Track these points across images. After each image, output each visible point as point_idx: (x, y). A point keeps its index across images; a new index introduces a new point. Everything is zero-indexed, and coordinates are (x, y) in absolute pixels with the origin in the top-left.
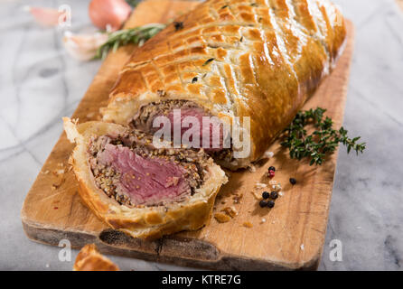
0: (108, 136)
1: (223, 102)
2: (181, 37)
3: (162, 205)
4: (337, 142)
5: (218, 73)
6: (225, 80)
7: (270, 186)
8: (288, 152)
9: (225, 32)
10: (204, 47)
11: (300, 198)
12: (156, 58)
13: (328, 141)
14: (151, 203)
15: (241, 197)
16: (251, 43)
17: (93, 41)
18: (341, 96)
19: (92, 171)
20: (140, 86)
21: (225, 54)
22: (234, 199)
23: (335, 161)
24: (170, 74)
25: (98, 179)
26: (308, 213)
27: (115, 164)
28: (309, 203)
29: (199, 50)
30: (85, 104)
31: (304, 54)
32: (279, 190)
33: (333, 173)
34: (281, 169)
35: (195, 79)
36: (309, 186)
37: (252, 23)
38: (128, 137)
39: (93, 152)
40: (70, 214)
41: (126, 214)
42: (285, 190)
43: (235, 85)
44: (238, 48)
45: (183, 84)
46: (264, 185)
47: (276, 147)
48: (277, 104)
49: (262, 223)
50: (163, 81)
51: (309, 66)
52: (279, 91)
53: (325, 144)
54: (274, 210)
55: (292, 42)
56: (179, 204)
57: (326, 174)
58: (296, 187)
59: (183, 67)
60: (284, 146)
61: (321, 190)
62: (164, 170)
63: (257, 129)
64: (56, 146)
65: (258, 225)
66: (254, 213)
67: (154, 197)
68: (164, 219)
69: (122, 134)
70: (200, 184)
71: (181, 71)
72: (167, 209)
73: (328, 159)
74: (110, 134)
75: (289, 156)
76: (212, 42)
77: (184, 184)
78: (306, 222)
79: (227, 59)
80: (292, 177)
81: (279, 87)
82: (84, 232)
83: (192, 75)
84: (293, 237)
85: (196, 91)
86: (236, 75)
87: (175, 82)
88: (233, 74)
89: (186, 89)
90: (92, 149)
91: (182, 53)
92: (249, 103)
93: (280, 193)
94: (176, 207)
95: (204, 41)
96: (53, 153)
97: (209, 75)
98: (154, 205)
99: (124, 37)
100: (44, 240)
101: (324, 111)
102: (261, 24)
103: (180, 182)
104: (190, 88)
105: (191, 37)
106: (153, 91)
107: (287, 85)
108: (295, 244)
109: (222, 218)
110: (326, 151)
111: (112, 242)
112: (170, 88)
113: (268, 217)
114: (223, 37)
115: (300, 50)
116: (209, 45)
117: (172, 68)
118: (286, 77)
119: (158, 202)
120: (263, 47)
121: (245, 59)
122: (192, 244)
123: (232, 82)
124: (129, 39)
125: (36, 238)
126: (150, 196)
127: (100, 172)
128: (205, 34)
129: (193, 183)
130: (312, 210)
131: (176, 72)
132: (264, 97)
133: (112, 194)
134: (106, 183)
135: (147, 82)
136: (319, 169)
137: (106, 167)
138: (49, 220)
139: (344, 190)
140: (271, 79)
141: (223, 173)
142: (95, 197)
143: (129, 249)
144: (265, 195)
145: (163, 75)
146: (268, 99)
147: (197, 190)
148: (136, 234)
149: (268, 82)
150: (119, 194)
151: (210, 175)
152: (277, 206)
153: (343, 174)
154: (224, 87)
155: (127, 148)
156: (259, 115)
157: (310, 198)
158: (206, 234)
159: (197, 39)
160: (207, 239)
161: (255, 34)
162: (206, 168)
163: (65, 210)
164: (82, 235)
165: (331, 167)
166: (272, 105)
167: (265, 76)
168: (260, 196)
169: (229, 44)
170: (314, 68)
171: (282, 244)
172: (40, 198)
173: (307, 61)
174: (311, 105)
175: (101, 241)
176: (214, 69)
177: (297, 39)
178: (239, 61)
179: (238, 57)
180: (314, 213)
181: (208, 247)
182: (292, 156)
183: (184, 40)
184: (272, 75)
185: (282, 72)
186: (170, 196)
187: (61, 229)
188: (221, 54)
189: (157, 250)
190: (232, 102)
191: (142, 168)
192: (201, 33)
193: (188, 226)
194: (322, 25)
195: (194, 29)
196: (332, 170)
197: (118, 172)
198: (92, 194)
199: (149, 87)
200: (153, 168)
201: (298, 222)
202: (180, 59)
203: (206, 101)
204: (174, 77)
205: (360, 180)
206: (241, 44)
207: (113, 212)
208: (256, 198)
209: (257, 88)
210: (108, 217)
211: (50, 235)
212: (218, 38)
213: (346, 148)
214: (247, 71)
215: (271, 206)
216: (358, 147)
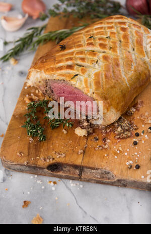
9: (88, 56)
10: (74, 66)
16: (103, 64)
29: (71, 67)
31: (135, 71)
37: (105, 51)
44: (94, 68)
52: (116, 95)
55: (129, 63)
76: (79, 62)
79: (86, 75)
81: (116, 92)
86: (91, 85)
91: (61, 68)
95: (75, 61)
102: (110, 51)
105: (68, 57)
107: (122, 91)
114: (86, 60)
115: (132, 69)
116: (77, 64)
118: (122, 86)
120: (109, 67)
121: (97, 75)
132: (106, 99)
140: (111, 87)
146: (109, 100)
159: (71, 59)
161: (106, 58)
166: (110, 103)
169: (89, 65)
177: (132, 61)
178: (93, 76)
179: (93, 73)
184: (112, 85)
185: (119, 83)
188: (84, 71)
192: (74, 55)
195: (71, 51)
206: (97, 65)
214: (97, 83)
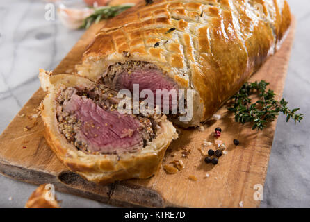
0: (76, 88)
1: (180, 66)
2: (150, 10)
3: (115, 153)
4: (277, 111)
5: (178, 41)
6: (184, 48)
7: (215, 145)
8: (233, 116)
9: (188, 8)
10: (168, 18)
11: (241, 158)
12: (126, 25)
13: (269, 110)
14: (106, 151)
15: (189, 152)
16: (210, 18)
17: (82, 14)
18: (283, 73)
19: (57, 117)
20: (109, 48)
21: (186, 25)
22: (183, 153)
23: (274, 128)
24: (136, 39)
25: (61, 125)
26: (248, 172)
27: (78, 113)
28: (250, 163)
29: (164, 20)
30: (66, 61)
31: (255, 33)
32: (224, 149)
33: (272, 138)
34: (226, 130)
35: (157, 44)
36: (250, 148)
37: (212, 3)
38: (93, 90)
39: (60, 100)
40: (36, 153)
41: (82, 159)
42: (229, 149)
43: (193, 53)
44: (198, 22)
45: (146, 47)
46: (210, 144)
47: (224, 111)
48: (227, 73)
49: (205, 178)
50: (129, 44)
51: (258, 43)
52: (230, 62)
53: (266, 112)
54: (217, 166)
55: (246, 21)
56: (132, 155)
57: (266, 138)
58: (238, 148)
59: (148, 34)
60: (231, 111)
61: (260, 152)
62: (121, 122)
63: (209, 93)
64: (35, 94)
65: (202, 179)
66: (199, 168)
67: (110, 145)
68: (116, 166)
69: (88, 87)
70: (152, 138)
71: (145, 36)
72: (119, 157)
73: (269, 126)
74: (78, 86)
75: (234, 120)
76: (175, 14)
77: (138, 137)
78: (246, 181)
79: (187, 30)
80: (236, 138)
81: (231, 58)
82: (45, 171)
83: (155, 40)
84: (233, 194)
85: (157, 55)
86: (194, 44)
87: (139, 45)
88: (191, 43)
89: (148, 52)
90: (60, 98)
91: (148, 22)
92: (203, 69)
93: (224, 152)
94: (128, 157)
95: (169, 14)
96: (31, 100)
97: (170, 42)
98: (108, 153)
99: (106, 11)
100: (10, 175)
101: (267, 84)
102: (219, 4)
103: (134, 134)
104: (152, 51)
105: (159, 9)
106: (120, 52)
107: (238, 58)
108: (234, 201)
109: (170, 170)
110: (267, 118)
111: (70, 182)
112: (134, 51)
113: (211, 172)
114: (186, 12)
115: (251, 29)
116: (172, 17)
117: (138, 34)
118: (238, 51)
119: (111, 151)
120: (220, 23)
121: (203, 31)
122: (141, 191)
123: (190, 50)
124: (110, 14)
125: (4, 173)
126: (106, 144)
127: (64, 119)
128: (170, 8)
129: (146, 137)
130: (252, 170)
131: (141, 37)
132: (217, 66)
133: (71, 140)
134: (67, 130)
135: (116, 44)
136: (260, 134)
137: (70, 115)
138: (15, 158)
139: (280, 153)
140: (224, 51)
141: (174, 129)
142: (57, 141)
143: (84, 190)
144: (211, 153)
145: (130, 39)
146: (221, 68)
147: (149, 143)
148: (91, 177)
149: (222, 53)
150: (78, 140)
151: (163, 130)
152: (221, 164)
153: (280, 140)
154: (183, 54)
155: (90, 99)
156: (211, 81)
157: (251, 159)
158: (154, 184)
159: (163, 11)
160: (154, 188)
161: (214, 12)
162: (160, 124)
163: (32, 149)
164: (43, 173)
165: (271, 132)
166: (223, 74)
167: (219, 48)
168: (206, 153)
169: (191, 18)
170: (262, 46)
171: (222, 199)
172: (13, 138)
173: (257, 39)
174: (257, 78)
175: (60, 181)
176: (175, 38)
177: (250, 19)
178: (198, 32)
179: (197, 29)
180: (253, 173)
181: (155, 196)
182: (236, 121)
183: (152, 12)
184: (226, 47)
185: (235, 46)
186: (124, 146)
187: (26, 167)
188: (183, 25)
189: (109, 194)
190: (189, 67)
191: (101, 118)
192: (167, 7)
193: (138, 175)
194: (271, 10)
195: (161, 4)
196: (271, 135)
197: (79, 120)
198: (54, 138)
199: (117, 48)
200: (112, 119)
201: (238, 180)
202: (146, 27)
203: (165, 64)
204: (139, 41)
205: (295, 146)
206: (201, 19)
207: (71, 157)
208: (202, 155)
209: (212, 57)
210: (66, 160)
211: (16, 171)
212: (181, 12)
213: (285, 117)
214: (204, 42)
215: (215, 163)
216: (297, 117)
